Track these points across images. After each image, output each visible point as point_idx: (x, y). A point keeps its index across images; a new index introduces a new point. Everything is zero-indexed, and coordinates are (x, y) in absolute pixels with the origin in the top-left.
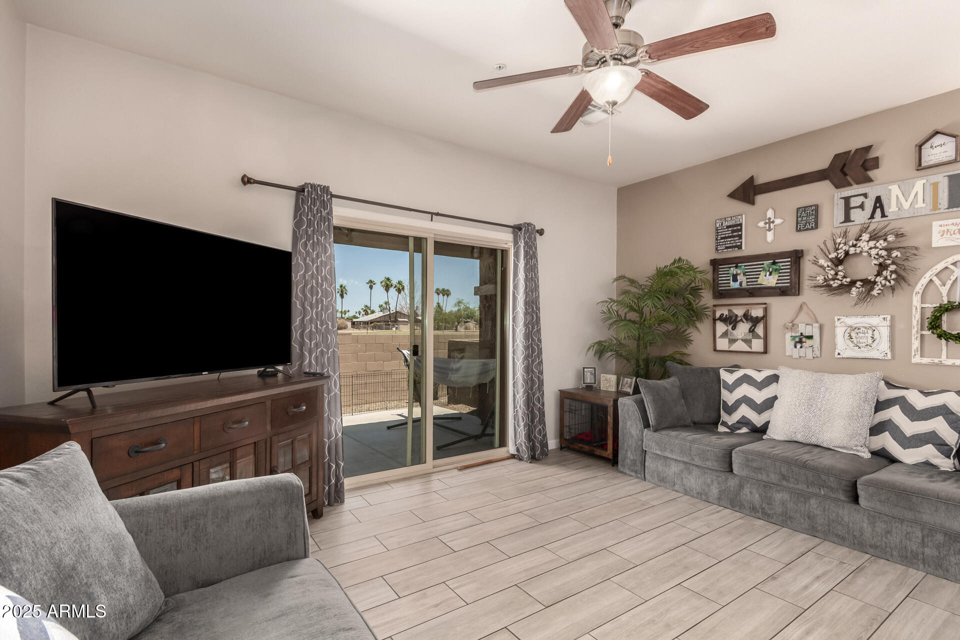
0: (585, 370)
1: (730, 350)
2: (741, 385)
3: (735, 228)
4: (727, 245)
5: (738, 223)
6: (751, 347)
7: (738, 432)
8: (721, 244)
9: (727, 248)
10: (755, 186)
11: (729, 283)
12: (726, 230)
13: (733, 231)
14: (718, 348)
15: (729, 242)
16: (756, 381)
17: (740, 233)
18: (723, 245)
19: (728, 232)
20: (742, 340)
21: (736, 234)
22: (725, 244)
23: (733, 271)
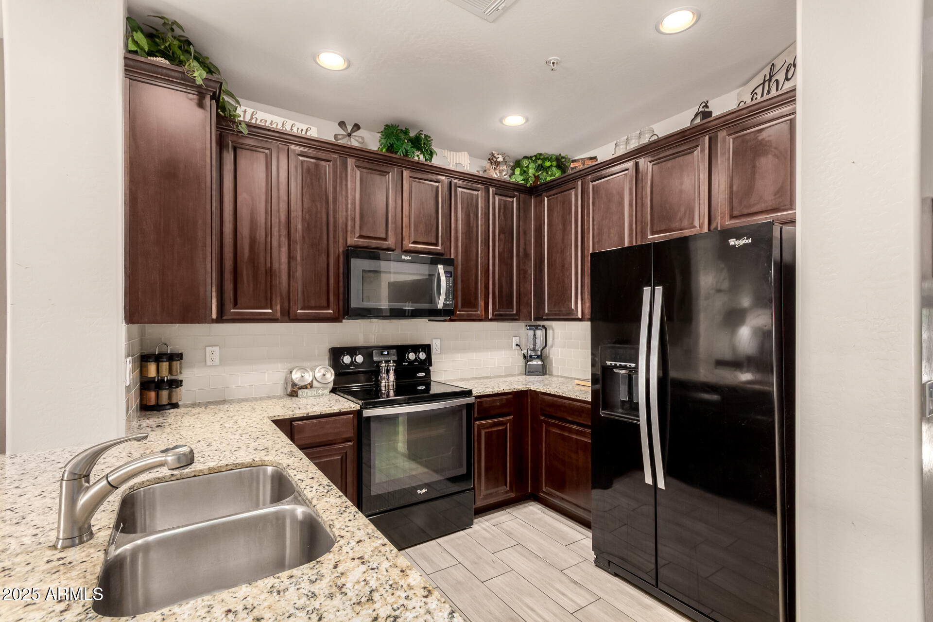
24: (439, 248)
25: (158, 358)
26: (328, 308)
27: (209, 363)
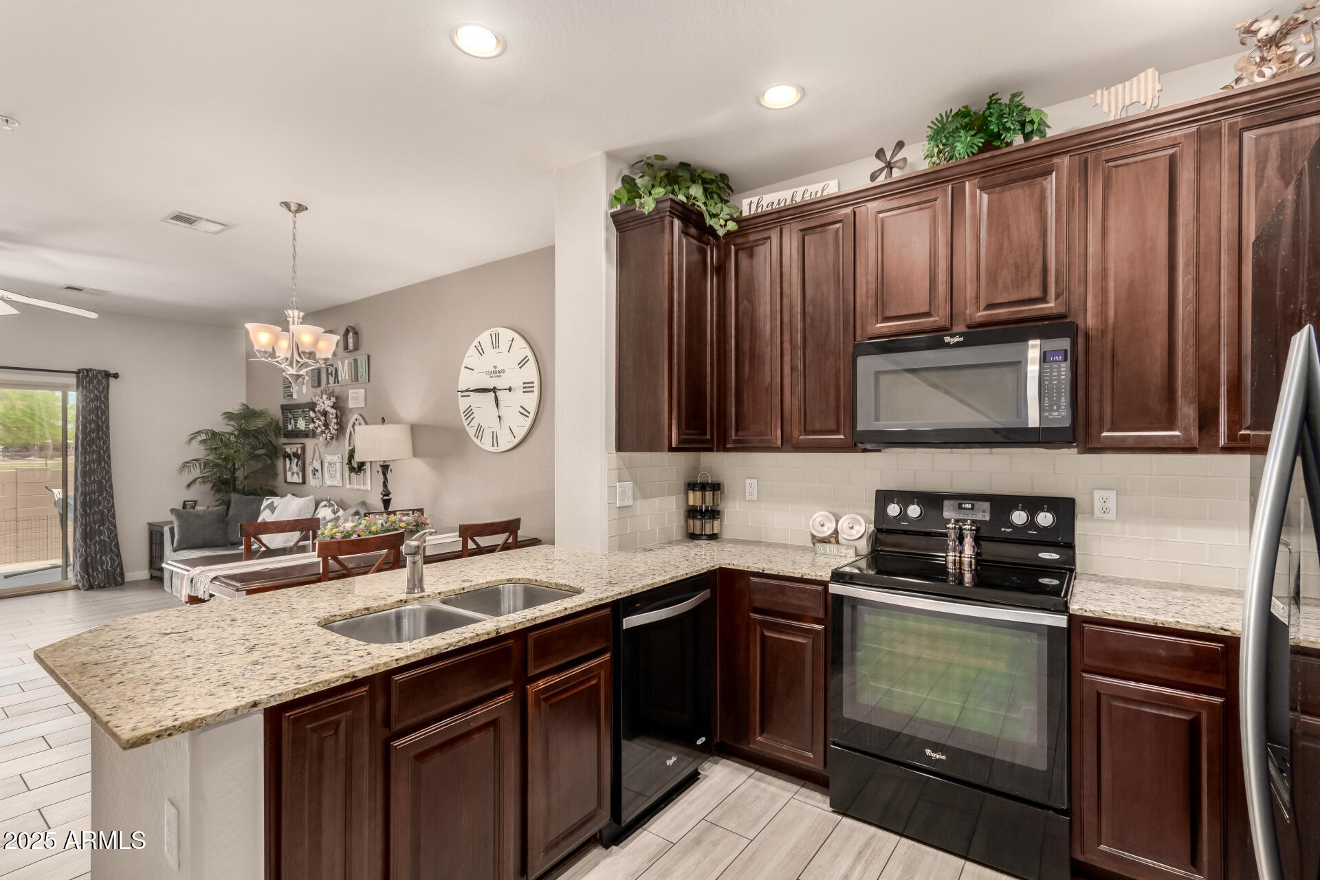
1: (292, 481)
6: (299, 479)
22: (287, 392)
24: (1052, 305)
25: (703, 487)
26: (836, 432)
27: (748, 497)
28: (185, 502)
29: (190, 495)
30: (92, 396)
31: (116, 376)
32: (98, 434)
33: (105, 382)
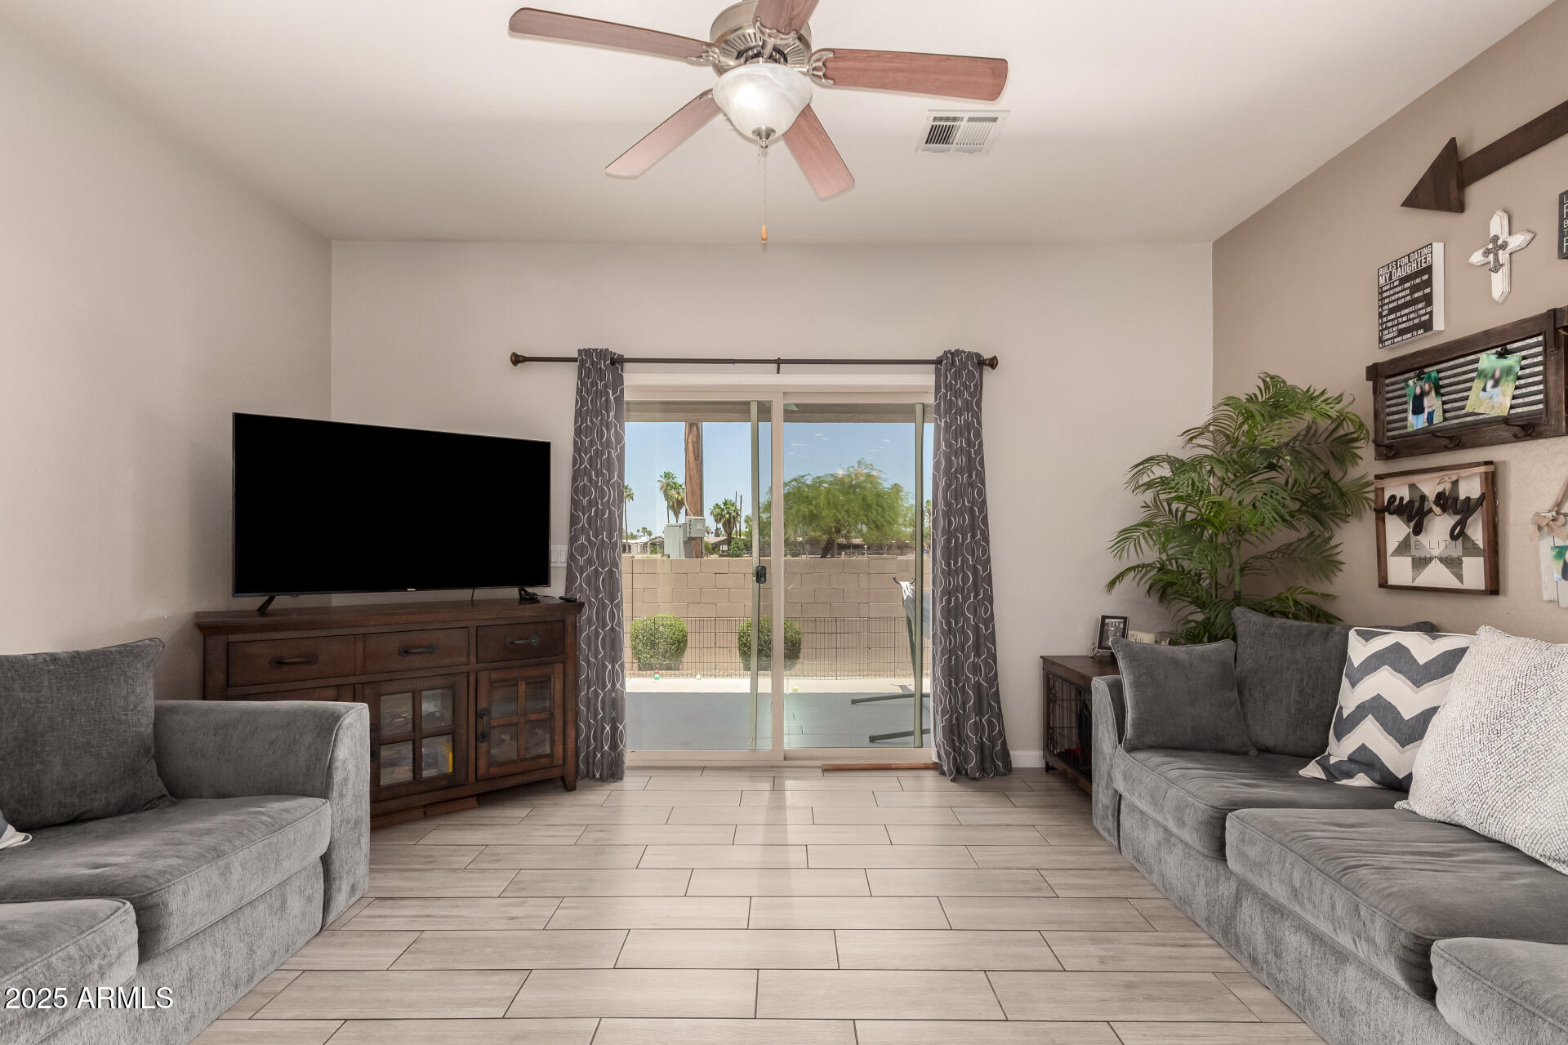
0: (1107, 621)
1: (1414, 584)
2: (1376, 668)
3: (1418, 281)
4: (1401, 326)
5: (1424, 265)
6: (1460, 578)
7: (1345, 782)
8: (1389, 324)
9: (1401, 332)
10: (1461, 164)
11: (1405, 419)
12: (1399, 288)
13: (1414, 289)
14: (1392, 581)
15: (1405, 319)
16: (1416, 661)
17: (1428, 290)
18: (1393, 326)
19: (1403, 294)
20: (1441, 560)
21: (1420, 294)
22: (1399, 324)
23: (1414, 386)
28: (1104, 618)
29: (1110, 604)
30: (960, 403)
31: (993, 363)
32: (970, 476)
33: (977, 375)
